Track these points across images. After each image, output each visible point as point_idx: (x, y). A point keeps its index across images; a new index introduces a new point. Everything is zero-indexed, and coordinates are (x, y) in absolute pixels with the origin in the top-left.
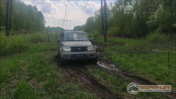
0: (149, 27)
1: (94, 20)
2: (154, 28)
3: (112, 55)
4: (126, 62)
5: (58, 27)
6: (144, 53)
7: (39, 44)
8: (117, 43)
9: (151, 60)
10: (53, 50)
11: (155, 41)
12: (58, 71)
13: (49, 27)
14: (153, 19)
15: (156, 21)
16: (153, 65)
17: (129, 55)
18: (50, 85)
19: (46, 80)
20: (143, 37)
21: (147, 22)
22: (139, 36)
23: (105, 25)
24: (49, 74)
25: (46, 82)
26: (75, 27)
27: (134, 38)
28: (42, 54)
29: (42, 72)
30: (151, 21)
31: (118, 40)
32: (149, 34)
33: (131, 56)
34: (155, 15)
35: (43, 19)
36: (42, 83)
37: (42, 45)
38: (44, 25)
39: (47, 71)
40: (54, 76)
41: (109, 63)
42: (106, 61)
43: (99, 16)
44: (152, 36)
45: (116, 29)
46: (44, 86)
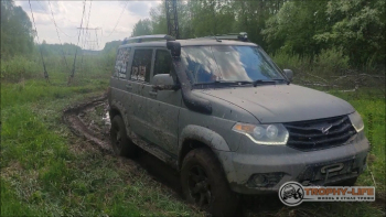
0: (268, 41)
1: (150, 28)
5: (66, 45)
7: (23, 83)
10: (57, 96)
12: (72, 143)
13: (44, 44)
14: (275, 24)
15: (280, 28)
18: (53, 177)
19: (42, 165)
21: (263, 32)
24: (51, 152)
25: (45, 171)
26: (107, 44)
28: (31, 107)
29: (33, 148)
30: (270, 30)
34: (279, 16)
35: (30, 24)
36: (35, 173)
37: (30, 87)
38: (32, 38)
39: (44, 146)
40: (64, 156)
43: (160, 18)
46: (39, 179)
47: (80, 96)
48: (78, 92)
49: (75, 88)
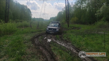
0: (97, 17)
1: (62, 13)
2: (100, 18)
3: (70, 36)
4: (79, 41)
5: (40, 18)
6: (93, 34)
8: (76, 28)
9: (97, 40)
10: (32, 32)
11: (101, 26)
15: (101, 13)
16: (99, 44)
17: (82, 36)
20: (93, 24)
22: (90, 23)
23: (68, 16)
26: (51, 18)
27: (87, 25)
30: (98, 14)
31: (77, 25)
32: (97, 22)
33: (84, 37)
34: (101, 10)
37: (26, 30)
38: (31, 16)
41: (67, 42)
42: (66, 40)
44: (99, 23)
45: (75, 19)
47: (39, 32)
48: (39, 31)
49: (38, 30)
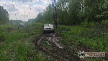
0: (80, 18)
1: (42, 15)
5: (18, 20)
13: (12, 20)
14: (82, 13)
15: (84, 14)
20: (77, 24)
21: (78, 15)
27: (71, 25)
30: (81, 15)
35: (8, 14)
38: (9, 18)
43: (46, 12)
45: (58, 20)
